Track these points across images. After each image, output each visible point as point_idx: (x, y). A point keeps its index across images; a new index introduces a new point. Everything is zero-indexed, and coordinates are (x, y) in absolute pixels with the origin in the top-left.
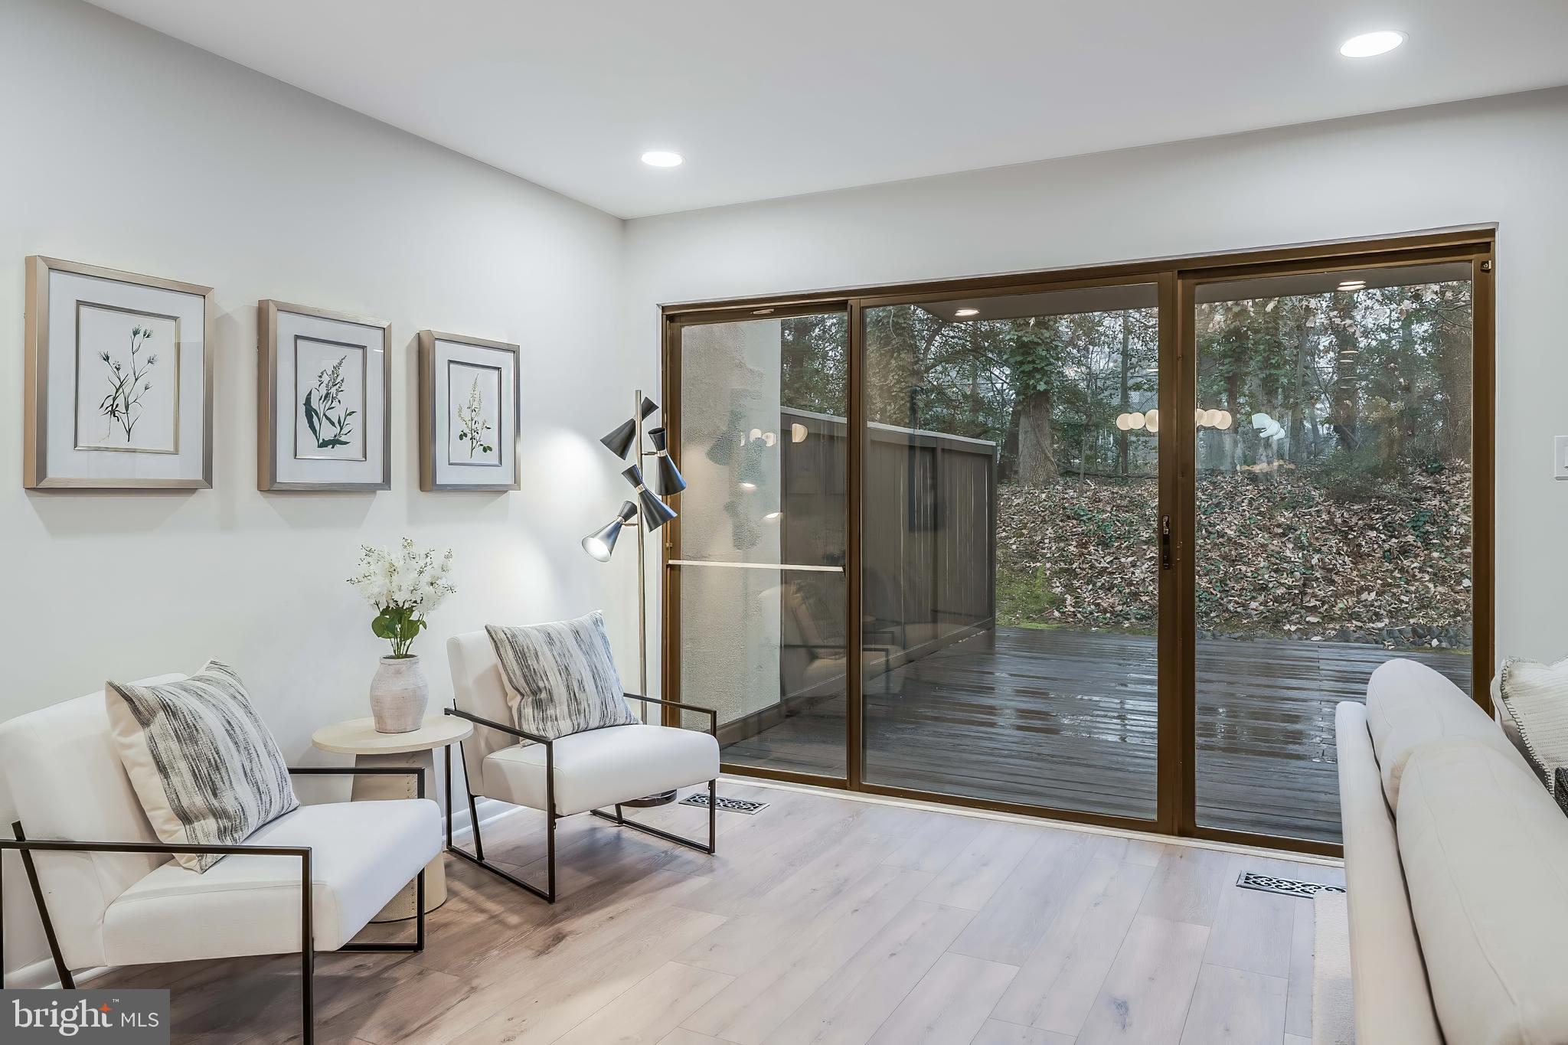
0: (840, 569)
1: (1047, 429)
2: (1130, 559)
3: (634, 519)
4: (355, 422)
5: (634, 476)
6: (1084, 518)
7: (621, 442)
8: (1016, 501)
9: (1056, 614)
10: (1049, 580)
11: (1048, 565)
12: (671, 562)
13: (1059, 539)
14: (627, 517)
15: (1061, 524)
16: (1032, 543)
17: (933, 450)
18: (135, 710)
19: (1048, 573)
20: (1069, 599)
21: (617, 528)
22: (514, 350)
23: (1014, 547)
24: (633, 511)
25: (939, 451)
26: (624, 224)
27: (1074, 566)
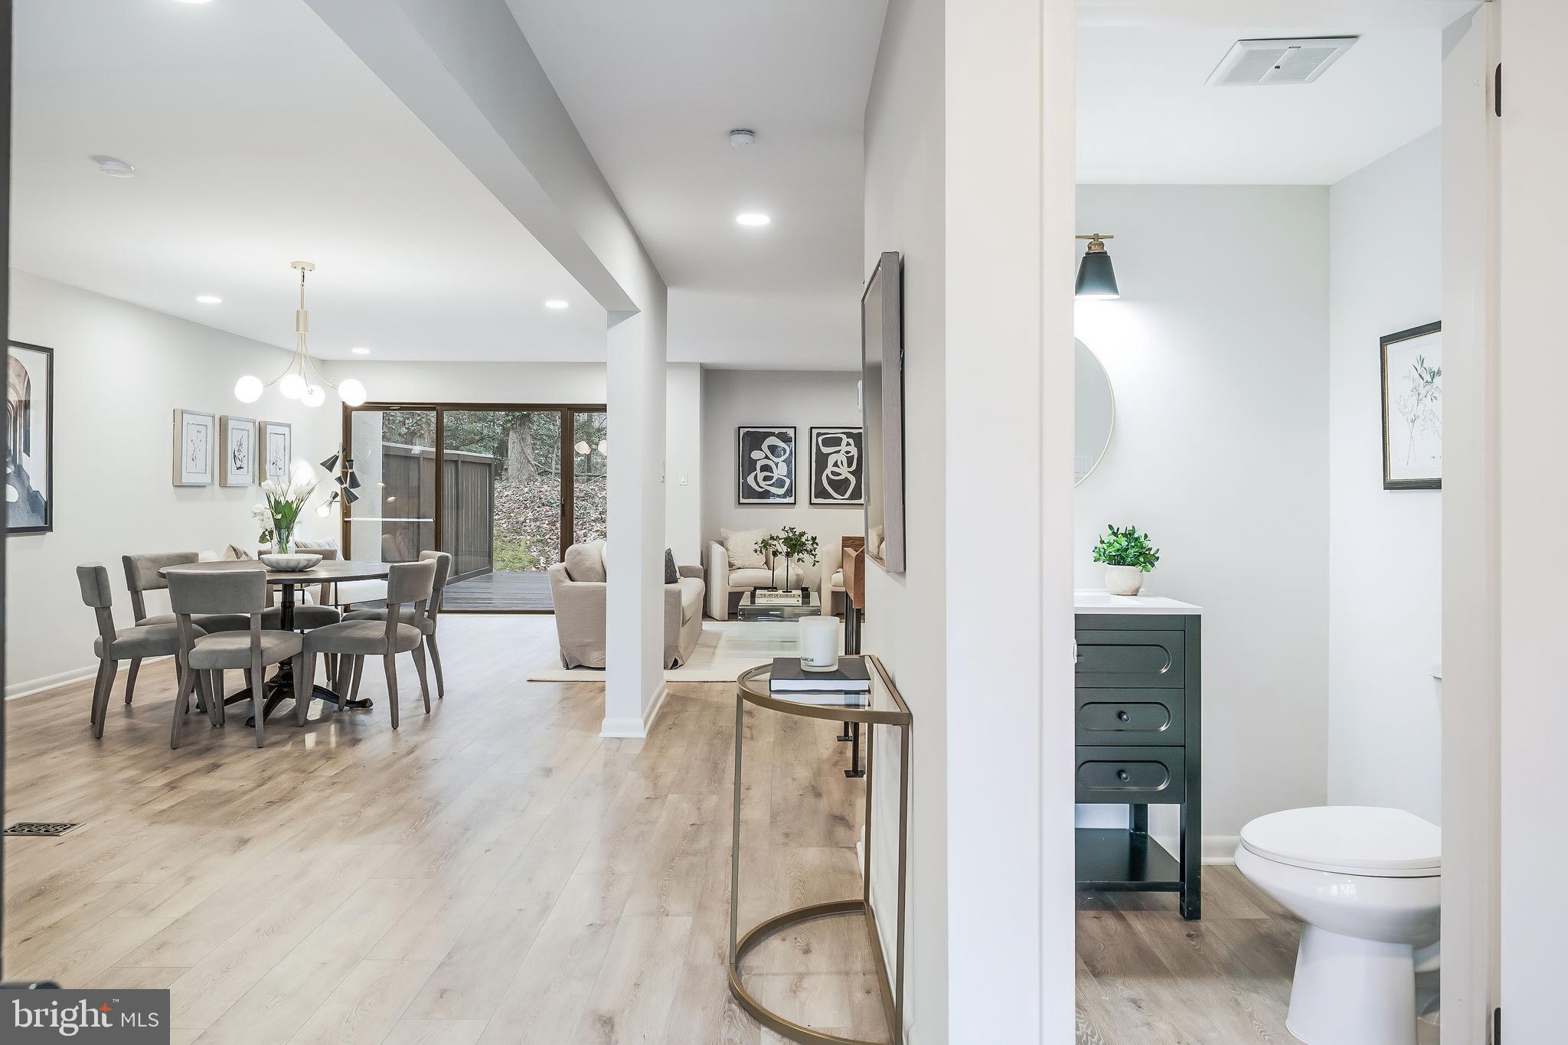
0: (431, 520)
1: (529, 440)
2: (584, 531)
3: (338, 499)
4: (245, 459)
5: (339, 480)
6: (554, 505)
7: (329, 465)
8: (506, 493)
9: (533, 569)
10: (529, 547)
11: (529, 537)
12: (346, 519)
13: (536, 520)
14: (334, 498)
15: (538, 509)
16: (517, 523)
17: (456, 462)
18: (237, 554)
19: (528, 543)
20: (542, 560)
21: (331, 503)
22: (289, 426)
23: (505, 526)
24: (336, 495)
25: (460, 462)
26: (323, 361)
27: (546, 537)
